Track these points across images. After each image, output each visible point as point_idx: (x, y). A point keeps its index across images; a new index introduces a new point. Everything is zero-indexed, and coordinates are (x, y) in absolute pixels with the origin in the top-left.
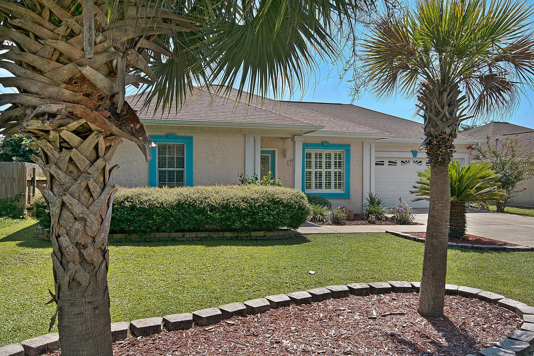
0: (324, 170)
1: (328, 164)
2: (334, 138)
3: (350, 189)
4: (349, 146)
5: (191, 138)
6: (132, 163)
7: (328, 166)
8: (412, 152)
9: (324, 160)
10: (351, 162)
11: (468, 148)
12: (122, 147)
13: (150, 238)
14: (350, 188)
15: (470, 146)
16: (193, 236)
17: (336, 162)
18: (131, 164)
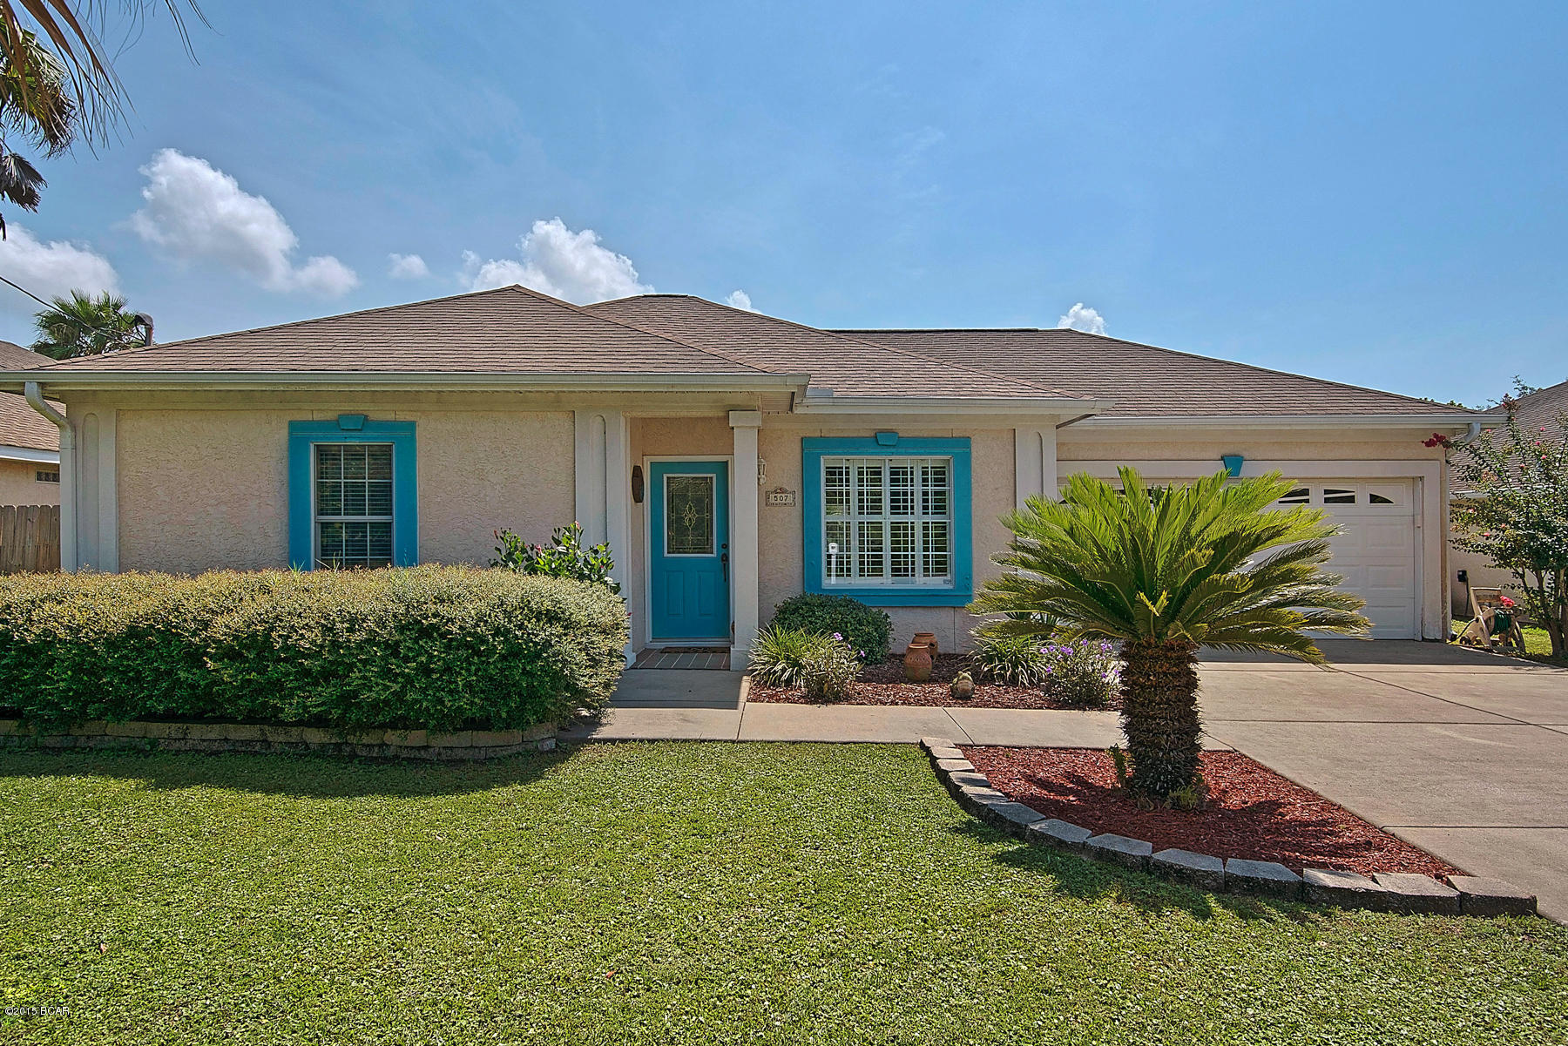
0: (887, 518)
1: (898, 501)
2: (915, 418)
3: (971, 578)
4: (965, 442)
5: (411, 426)
6: (244, 502)
7: (900, 504)
8: (1222, 459)
9: (886, 488)
10: (975, 492)
11: (1430, 444)
12: (217, 456)
13: (88, 737)
14: (971, 576)
15: (1436, 436)
16: (212, 736)
17: (925, 494)
18: (240, 505)
